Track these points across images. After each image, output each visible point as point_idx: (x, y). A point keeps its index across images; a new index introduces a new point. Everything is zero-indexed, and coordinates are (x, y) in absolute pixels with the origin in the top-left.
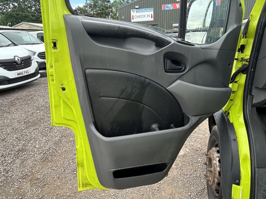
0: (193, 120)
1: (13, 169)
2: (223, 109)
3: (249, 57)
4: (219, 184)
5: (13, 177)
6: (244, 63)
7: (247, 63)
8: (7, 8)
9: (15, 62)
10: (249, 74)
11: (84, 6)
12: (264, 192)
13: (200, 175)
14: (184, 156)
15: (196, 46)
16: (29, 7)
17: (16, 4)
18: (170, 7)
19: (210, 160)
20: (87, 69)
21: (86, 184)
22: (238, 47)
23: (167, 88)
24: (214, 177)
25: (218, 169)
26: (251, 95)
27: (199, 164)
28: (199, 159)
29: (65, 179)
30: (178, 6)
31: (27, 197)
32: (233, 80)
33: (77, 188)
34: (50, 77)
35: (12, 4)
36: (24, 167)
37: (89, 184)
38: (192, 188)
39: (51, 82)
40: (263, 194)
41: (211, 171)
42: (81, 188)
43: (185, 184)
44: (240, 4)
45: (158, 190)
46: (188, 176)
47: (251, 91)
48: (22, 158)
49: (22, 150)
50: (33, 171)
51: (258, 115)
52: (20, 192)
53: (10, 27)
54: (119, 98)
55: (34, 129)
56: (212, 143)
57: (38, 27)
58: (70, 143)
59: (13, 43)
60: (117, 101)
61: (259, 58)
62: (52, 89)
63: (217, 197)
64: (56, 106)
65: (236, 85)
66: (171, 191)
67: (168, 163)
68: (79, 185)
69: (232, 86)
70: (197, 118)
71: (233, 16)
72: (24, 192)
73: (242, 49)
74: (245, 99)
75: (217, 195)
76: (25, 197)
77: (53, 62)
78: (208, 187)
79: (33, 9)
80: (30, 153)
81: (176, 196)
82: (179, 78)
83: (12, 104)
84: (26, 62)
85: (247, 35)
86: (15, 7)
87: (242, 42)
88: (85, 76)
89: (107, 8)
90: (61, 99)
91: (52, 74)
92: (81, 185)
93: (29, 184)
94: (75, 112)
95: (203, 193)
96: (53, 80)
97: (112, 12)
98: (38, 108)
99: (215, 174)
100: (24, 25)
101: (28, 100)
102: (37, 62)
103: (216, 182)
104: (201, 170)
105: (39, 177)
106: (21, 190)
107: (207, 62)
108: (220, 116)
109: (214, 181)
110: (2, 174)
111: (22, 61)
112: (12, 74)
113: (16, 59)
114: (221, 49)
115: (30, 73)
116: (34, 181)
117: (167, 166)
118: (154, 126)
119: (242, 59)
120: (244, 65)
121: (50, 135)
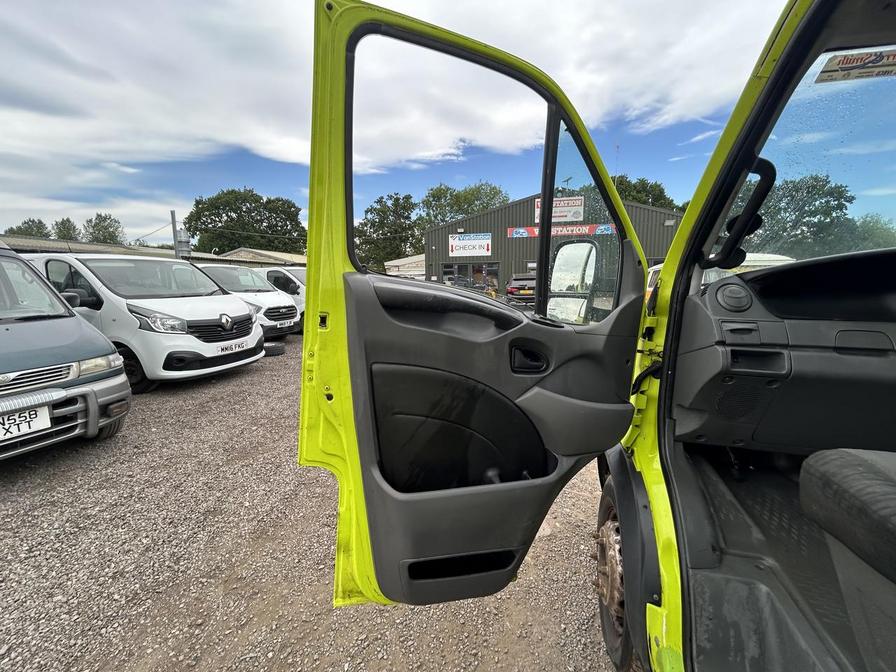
0: (565, 463)
1: (190, 553)
2: (622, 441)
3: (661, 349)
4: (622, 604)
5: (189, 572)
6: (655, 358)
7: (661, 359)
8: (215, 221)
9: (221, 326)
10: (664, 380)
11: (361, 224)
12: (708, 622)
13: (585, 582)
14: (551, 538)
15: (567, 328)
16: (257, 221)
17: (234, 215)
18: (522, 232)
19: (603, 548)
20: (374, 363)
21: (351, 591)
22: (642, 330)
23: (517, 401)
24: (613, 587)
25: (620, 569)
26: (671, 418)
27: (582, 558)
28: (583, 547)
29: (298, 582)
30: (537, 231)
31: (215, 620)
32: (637, 388)
33: (329, 602)
34: (307, 374)
35: (227, 215)
36: (214, 549)
37: (357, 592)
38: (568, 612)
39: (307, 383)
40: (708, 626)
41: (604, 574)
42: (339, 599)
43: (553, 603)
44: (640, 262)
45: (496, 615)
46: (560, 584)
47: (670, 412)
48: (213, 529)
49: (214, 512)
50: (233, 560)
51: (687, 458)
52: (201, 608)
53: (215, 257)
54: (427, 417)
55: (242, 466)
56: (607, 513)
57: (270, 257)
58: (314, 500)
59: (221, 289)
60: (425, 421)
61: (680, 351)
62: (307, 394)
63: (620, 635)
64: (310, 428)
65: (643, 398)
66: (523, 618)
67: (517, 551)
68: (336, 592)
69: (637, 399)
70: (571, 461)
71: (628, 280)
72: (209, 608)
73: (650, 333)
74: (662, 425)
75: (620, 630)
76: (210, 620)
77: (316, 348)
78: (601, 612)
79: (265, 224)
80: (230, 519)
81: (535, 630)
82: (537, 383)
83: (203, 410)
84: (242, 326)
85: (657, 310)
86: (232, 219)
87: (648, 322)
88: (371, 374)
89: (404, 229)
90: (322, 414)
91: (310, 368)
92: (340, 594)
93: (220, 591)
94: (344, 441)
95: (592, 626)
96: (311, 379)
97: (413, 236)
98: (255, 421)
99: (613, 580)
100: (244, 254)
101: (235, 404)
102: (262, 325)
103: (616, 600)
104: (587, 572)
105: (244, 575)
106: (202, 603)
107: (588, 356)
108: (617, 456)
109: (612, 598)
110: (167, 563)
111: (235, 324)
112: (211, 350)
113: (224, 321)
114: (611, 335)
115: (245, 348)
116: (234, 585)
117: (514, 557)
118: (491, 473)
119: (651, 352)
120: (655, 362)
121: (275, 480)
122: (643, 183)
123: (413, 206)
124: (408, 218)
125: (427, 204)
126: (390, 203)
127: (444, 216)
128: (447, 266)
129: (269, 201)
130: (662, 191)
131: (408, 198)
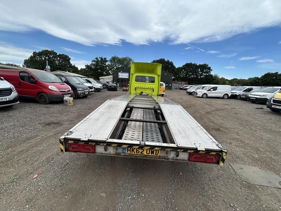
89: (104, 67)
100: (59, 72)
122: (168, 61)
123: (107, 61)
124: (105, 64)
125: (111, 61)
126: (99, 59)
127: (116, 65)
128: (118, 80)
129: (60, 55)
130: (173, 64)
131: (105, 58)
